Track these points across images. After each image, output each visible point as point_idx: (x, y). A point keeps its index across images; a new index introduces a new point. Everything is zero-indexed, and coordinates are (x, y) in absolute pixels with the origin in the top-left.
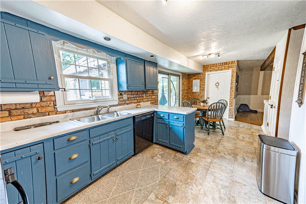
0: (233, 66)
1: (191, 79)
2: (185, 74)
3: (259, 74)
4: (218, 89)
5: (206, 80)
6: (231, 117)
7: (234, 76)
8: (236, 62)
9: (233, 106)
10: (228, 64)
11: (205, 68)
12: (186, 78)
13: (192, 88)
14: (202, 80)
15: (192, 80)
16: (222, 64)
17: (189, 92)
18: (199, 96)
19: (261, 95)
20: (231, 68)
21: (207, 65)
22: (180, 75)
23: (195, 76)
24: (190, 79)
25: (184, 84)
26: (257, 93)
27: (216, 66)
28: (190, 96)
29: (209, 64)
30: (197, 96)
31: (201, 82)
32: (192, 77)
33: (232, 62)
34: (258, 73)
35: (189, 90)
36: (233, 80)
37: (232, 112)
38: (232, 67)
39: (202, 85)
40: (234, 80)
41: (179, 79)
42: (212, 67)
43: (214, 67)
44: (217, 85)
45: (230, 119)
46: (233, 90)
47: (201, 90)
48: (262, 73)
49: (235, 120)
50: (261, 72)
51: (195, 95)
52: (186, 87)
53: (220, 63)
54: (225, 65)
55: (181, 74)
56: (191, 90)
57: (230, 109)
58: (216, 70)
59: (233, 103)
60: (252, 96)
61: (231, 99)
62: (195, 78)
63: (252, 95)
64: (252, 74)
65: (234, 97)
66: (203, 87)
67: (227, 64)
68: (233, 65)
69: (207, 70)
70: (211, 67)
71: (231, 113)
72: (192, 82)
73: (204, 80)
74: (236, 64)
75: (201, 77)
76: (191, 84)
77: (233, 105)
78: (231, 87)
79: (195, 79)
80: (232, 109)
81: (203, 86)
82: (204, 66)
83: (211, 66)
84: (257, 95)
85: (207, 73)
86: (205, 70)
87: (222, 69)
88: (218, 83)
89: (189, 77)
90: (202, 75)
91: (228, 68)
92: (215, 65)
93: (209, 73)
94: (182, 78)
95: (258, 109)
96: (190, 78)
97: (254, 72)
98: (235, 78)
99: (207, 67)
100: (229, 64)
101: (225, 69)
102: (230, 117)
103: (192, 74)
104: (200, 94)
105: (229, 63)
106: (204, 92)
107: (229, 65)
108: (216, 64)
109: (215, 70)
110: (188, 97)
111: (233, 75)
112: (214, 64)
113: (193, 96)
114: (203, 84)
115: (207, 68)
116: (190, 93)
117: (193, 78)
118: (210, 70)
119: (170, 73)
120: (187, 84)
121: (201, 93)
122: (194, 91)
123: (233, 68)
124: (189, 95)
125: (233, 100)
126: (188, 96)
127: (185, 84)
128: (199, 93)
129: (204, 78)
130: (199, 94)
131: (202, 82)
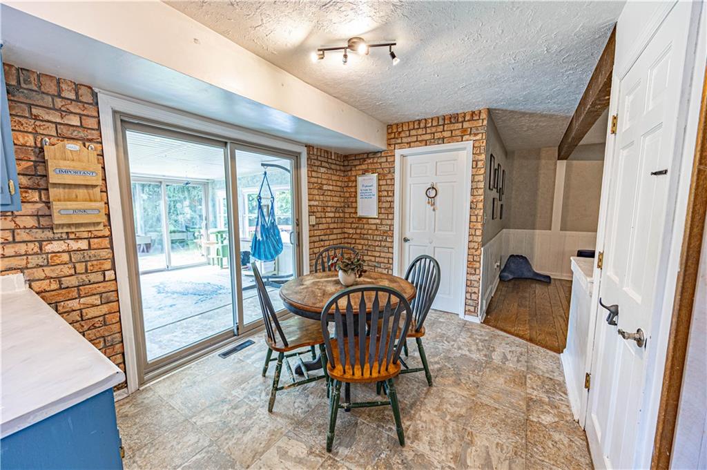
0: (477, 128)
1: (354, 173)
2: (327, 152)
3: (556, 169)
4: (434, 210)
5: (397, 176)
6: (472, 309)
7: (480, 164)
8: (484, 115)
9: (477, 271)
10: (460, 120)
11: (393, 136)
12: (333, 166)
13: (356, 202)
14: (385, 175)
15: (356, 176)
16: (444, 119)
17: (347, 215)
18: (376, 232)
19: (561, 230)
20: (470, 134)
21: (397, 125)
22: (300, 154)
23: (364, 160)
24: (349, 173)
25: (320, 188)
26: (551, 226)
27: (426, 127)
28: (351, 231)
29: (403, 121)
30: (370, 232)
31: (381, 183)
32: (355, 166)
33: (473, 113)
34: (553, 168)
35: (347, 210)
36: (477, 178)
37: (475, 293)
38: (474, 131)
39: (385, 193)
40: (481, 178)
41: (297, 167)
42: (413, 132)
43: (420, 132)
44: (432, 193)
45: (469, 318)
46: (476, 215)
47: (383, 211)
48: (562, 166)
49: (486, 322)
50: (558, 161)
51: (366, 226)
52: (336, 199)
53: (438, 118)
54: (451, 123)
55: (304, 151)
56: (353, 210)
57: (469, 282)
58: (426, 141)
59: (479, 262)
60: (537, 232)
61: (472, 245)
62: (364, 167)
63: (539, 229)
64: (537, 169)
65: (480, 239)
66: (389, 199)
67: (457, 122)
68: (475, 124)
69: (399, 141)
70: (409, 130)
71: (474, 297)
72: (356, 181)
73: (389, 176)
74: (485, 122)
75: (381, 163)
76: (353, 190)
77: (479, 268)
78: (472, 202)
79: (365, 172)
80: (476, 284)
81: (388, 196)
82: (390, 126)
83: (411, 127)
84: (550, 229)
85: (398, 152)
86: (393, 141)
87: (443, 138)
88: (433, 188)
89: (346, 163)
90: (384, 160)
91: (462, 136)
92: (422, 125)
93: (406, 151)
94: (310, 165)
95: (552, 271)
96: (349, 168)
97: (543, 162)
98: (482, 171)
99: (400, 130)
100: (464, 121)
101: (452, 138)
102: (469, 310)
103: (355, 155)
104: (381, 224)
105: (464, 117)
106: (390, 216)
107: (466, 125)
108: (426, 120)
109: (424, 143)
110: (346, 235)
111: (476, 161)
112: (419, 121)
113: (358, 231)
114: (387, 191)
115: (400, 133)
116: (351, 220)
117: (357, 168)
118: (409, 140)
119: (229, 139)
120: (339, 189)
121: (384, 222)
122: (360, 213)
123: (476, 135)
124: (349, 225)
125: (477, 250)
126: (346, 230)
127: (325, 187)
128: (378, 221)
129: (391, 170)
130: (376, 224)
131: (384, 182)
